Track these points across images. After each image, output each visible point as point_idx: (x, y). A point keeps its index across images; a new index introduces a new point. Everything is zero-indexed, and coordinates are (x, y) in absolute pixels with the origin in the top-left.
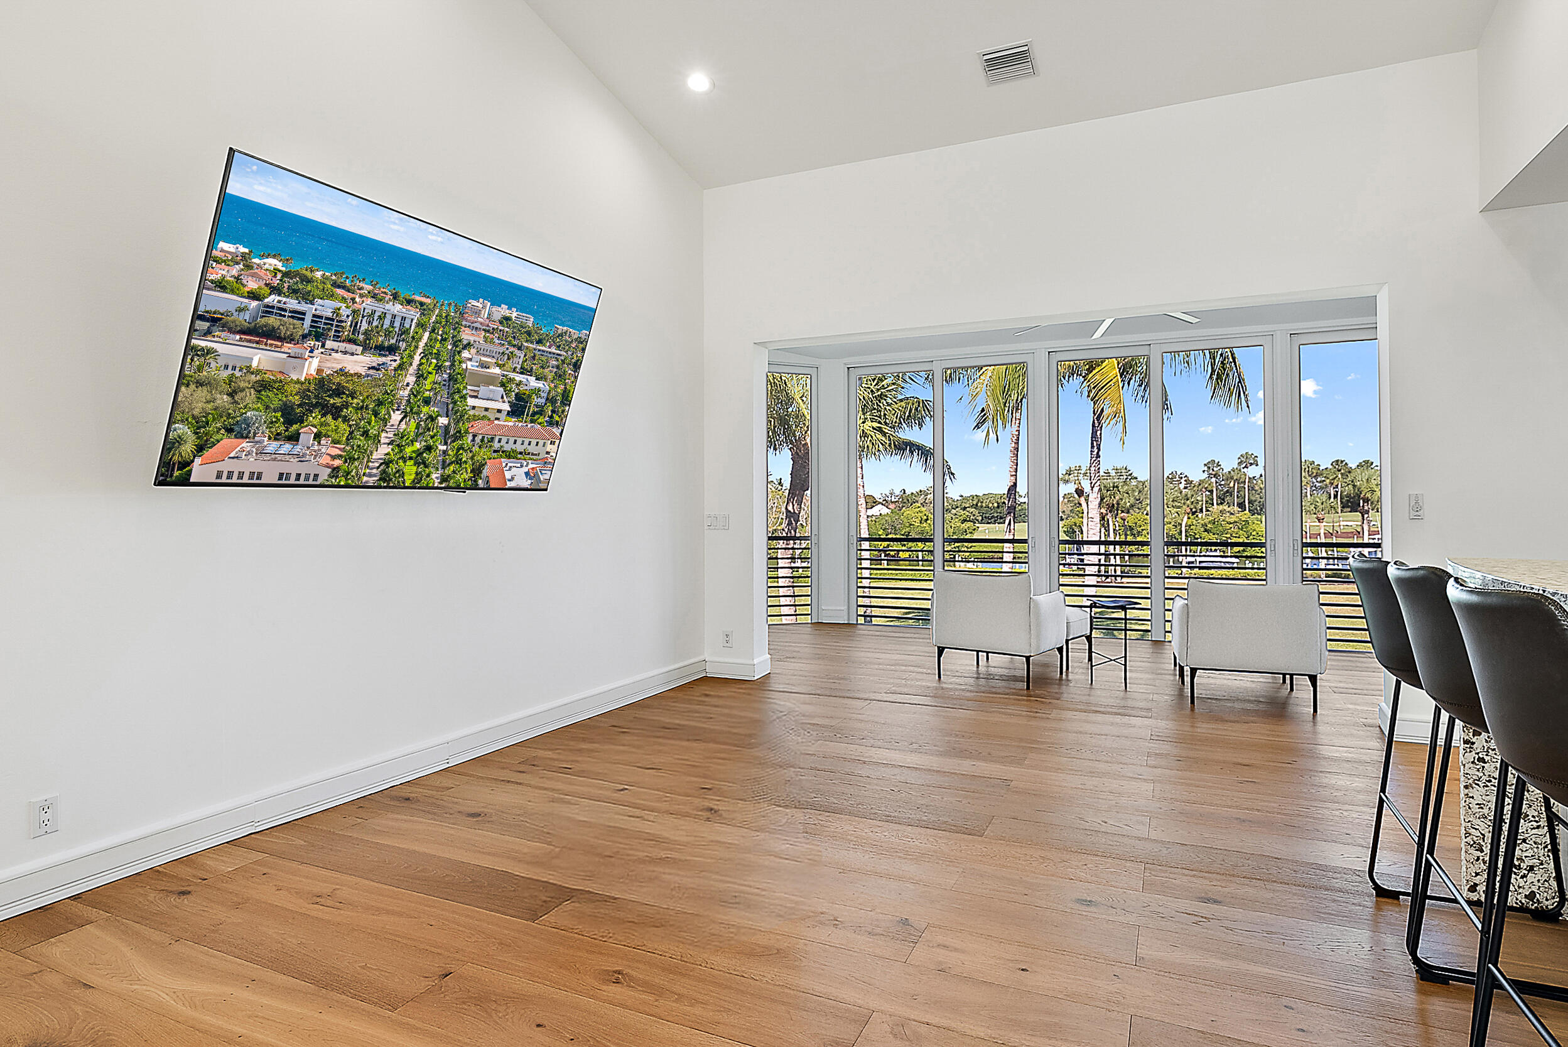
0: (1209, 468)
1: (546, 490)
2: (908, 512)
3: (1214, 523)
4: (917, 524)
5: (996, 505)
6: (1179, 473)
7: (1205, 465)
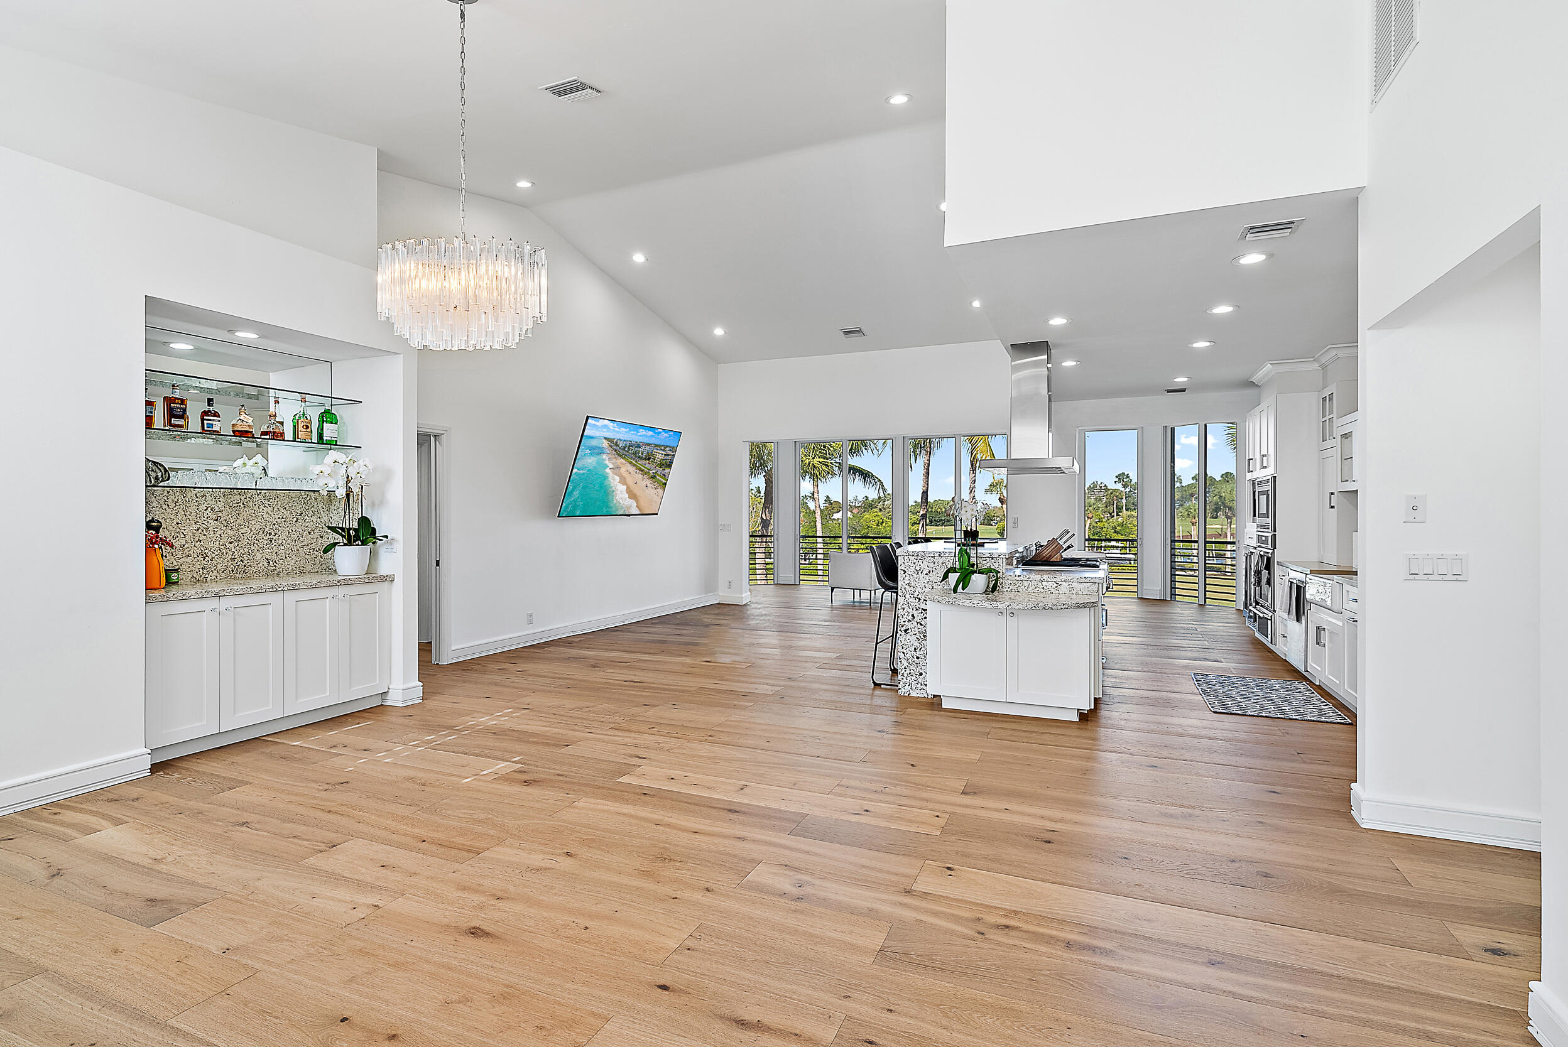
0: (1119, 479)
1: (657, 514)
2: (867, 516)
3: (1123, 526)
4: (874, 527)
5: (944, 510)
6: (1099, 483)
7: (1117, 477)
